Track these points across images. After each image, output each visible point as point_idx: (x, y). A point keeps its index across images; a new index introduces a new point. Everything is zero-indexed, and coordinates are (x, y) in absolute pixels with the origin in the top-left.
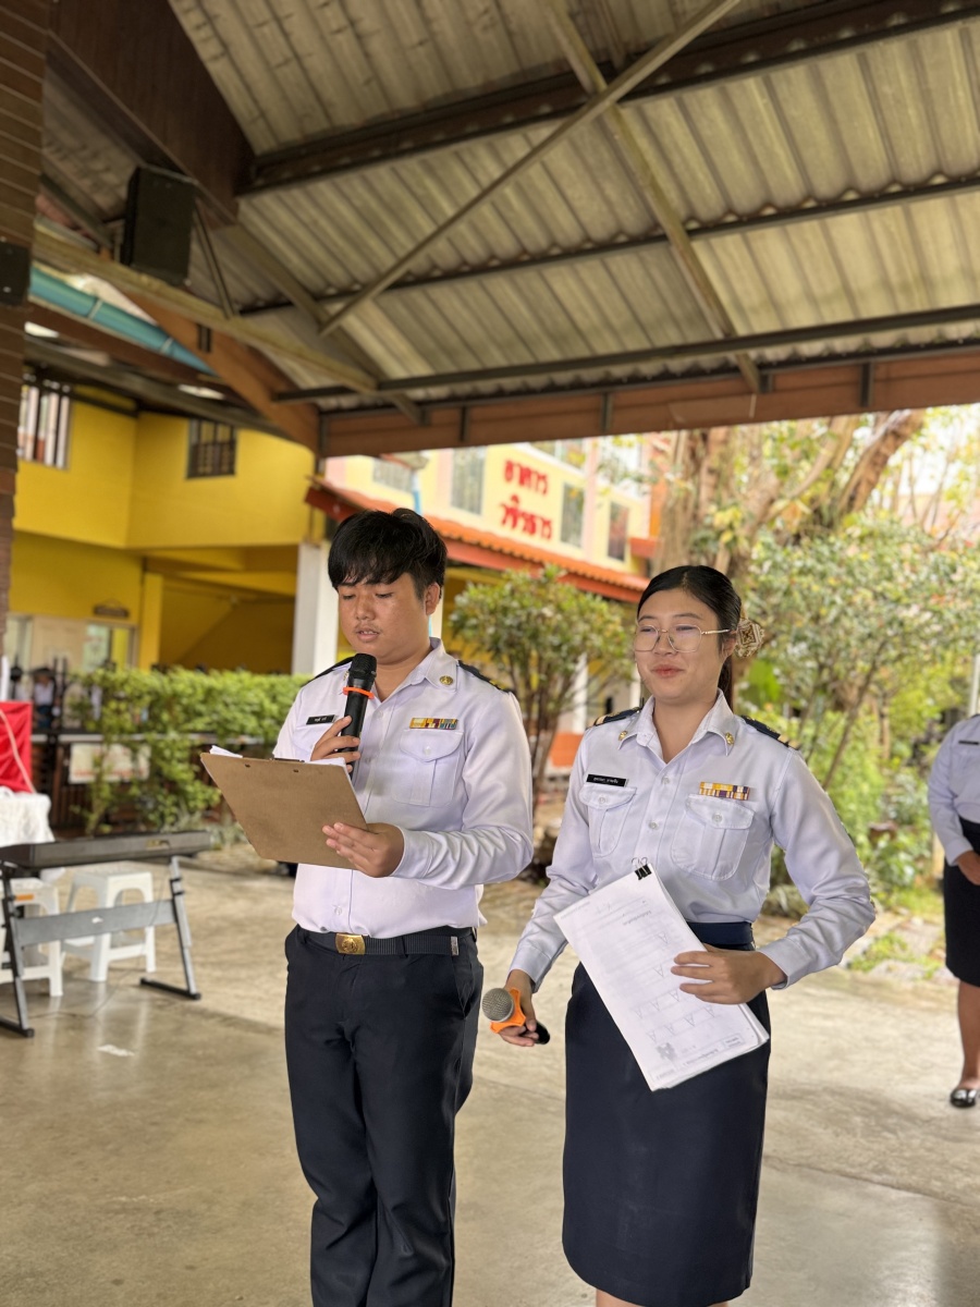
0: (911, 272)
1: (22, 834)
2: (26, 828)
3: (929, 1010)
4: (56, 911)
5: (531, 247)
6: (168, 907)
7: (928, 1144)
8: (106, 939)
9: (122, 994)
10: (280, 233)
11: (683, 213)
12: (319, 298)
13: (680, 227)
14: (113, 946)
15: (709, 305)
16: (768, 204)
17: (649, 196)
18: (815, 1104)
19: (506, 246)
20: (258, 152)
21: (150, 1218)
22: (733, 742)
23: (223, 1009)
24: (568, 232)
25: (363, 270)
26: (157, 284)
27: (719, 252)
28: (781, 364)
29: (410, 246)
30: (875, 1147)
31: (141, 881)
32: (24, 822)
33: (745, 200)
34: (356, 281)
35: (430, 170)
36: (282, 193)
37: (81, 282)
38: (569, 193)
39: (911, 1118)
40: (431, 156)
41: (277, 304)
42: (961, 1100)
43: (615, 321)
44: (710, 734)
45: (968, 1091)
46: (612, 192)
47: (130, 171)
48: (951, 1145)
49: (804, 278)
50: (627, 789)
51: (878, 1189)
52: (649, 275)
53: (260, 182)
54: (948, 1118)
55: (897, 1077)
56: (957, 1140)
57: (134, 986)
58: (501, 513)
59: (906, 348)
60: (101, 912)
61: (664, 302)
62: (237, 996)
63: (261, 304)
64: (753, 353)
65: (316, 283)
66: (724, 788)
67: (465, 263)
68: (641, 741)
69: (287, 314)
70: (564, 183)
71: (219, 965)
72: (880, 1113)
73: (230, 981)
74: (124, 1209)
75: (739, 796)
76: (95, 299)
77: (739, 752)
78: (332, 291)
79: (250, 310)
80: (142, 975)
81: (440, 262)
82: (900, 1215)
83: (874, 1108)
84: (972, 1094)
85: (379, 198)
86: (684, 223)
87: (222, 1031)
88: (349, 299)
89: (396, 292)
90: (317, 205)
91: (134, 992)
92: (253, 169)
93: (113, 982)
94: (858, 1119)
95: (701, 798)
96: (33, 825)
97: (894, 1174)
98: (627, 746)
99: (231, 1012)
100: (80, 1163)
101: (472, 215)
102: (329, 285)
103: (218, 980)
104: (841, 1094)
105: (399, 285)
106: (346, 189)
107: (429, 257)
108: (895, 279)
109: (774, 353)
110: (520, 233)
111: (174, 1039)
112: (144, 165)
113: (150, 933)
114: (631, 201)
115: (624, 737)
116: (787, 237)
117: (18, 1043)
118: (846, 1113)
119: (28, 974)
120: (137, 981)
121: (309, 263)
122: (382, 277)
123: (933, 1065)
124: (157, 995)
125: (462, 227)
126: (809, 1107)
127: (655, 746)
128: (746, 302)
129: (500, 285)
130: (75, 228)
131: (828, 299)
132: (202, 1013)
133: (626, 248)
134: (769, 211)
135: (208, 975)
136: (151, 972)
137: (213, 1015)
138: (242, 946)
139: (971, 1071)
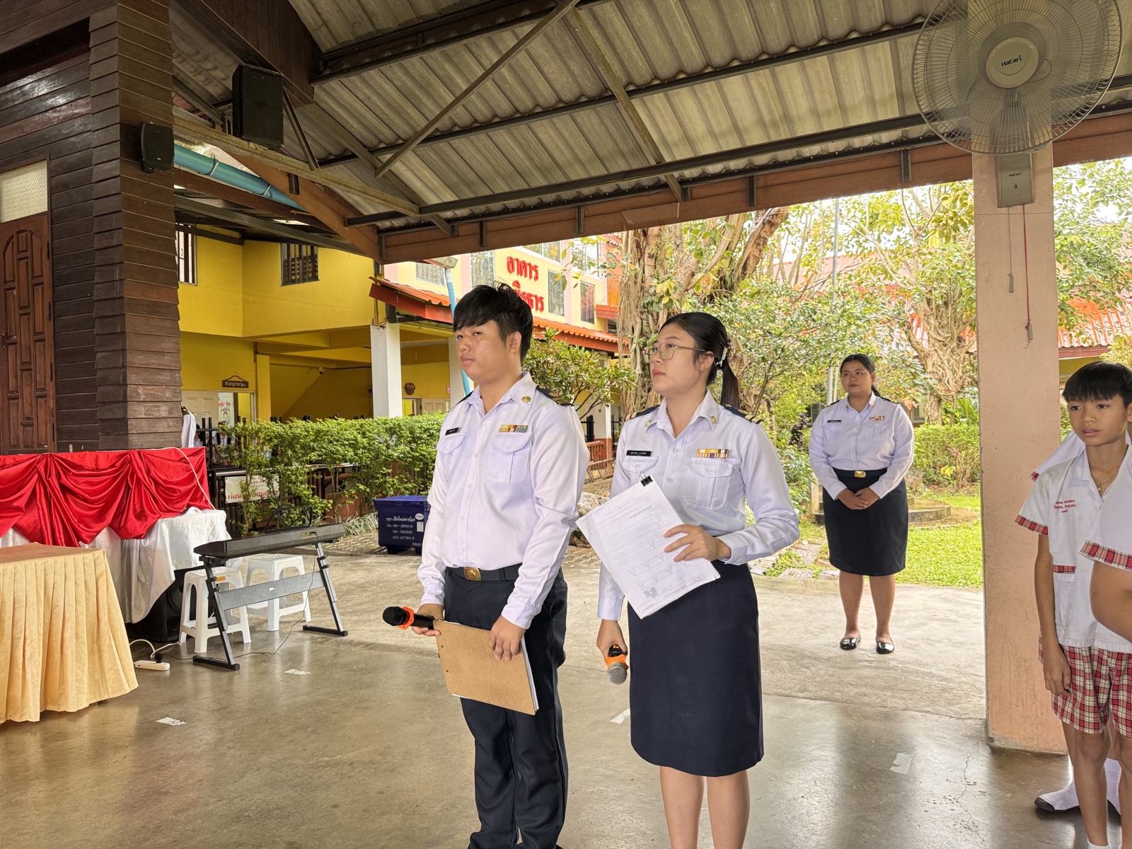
0: (777, 114)
1: (210, 536)
2: (213, 534)
3: (821, 595)
4: (242, 586)
5: (522, 109)
6: (319, 575)
7: (830, 673)
8: (277, 601)
9: (292, 637)
10: (344, 108)
11: (624, 80)
12: (374, 151)
13: (624, 90)
14: (281, 607)
15: (646, 143)
16: (681, 71)
17: (601, 69)
19: (504, 108)
20: (323, 50)
21: (347, 768)
22: (716, 422)
23: (364, 640)
24: (547, 96)
25: (404, 130)
26: (261, 148)
27: (650, 105)
28: (695, 180)
29: (438, 113)
30: (798, 677)
31: (296, 561)
32: (211, 529)
33: (666, 71)
34: (400, 138)
35: (448, 58)
36: (344, 80)
37: (204, 150)
38: (546, 69)
39: (818, 659)
40: (448, 48)
41: (345, 157)
42: (847, 645)
43: (582, 156)
44: (702, 418)
45: (851, 639)
46: (575, 68)
47: (234, 69)
48: (844, 671)
49: (707, 122)
50: (652, 458)
51: (803, 701)
52: (604, 124)
53: (328, 72)
54: (840, 657)
55: (805, 636)
56: (847, 668)
57: (301, 632)
59: (776, 165)
60: (273, 584)
61: (615, 142)
62: (372, 631)
63: (332, 157)
64: (676, 174)
65: (371, 140)
66: (713, 451)
67: (476, 121)
68: (660, 426)
69: (351, 163)
70: (541, 62)
71: (355, 613)
72: (797, 657)
73: (364, 622)
74: (328, 764)
75: (722, 455)
76: (215, 161)
77: (720, 427)
78: (383, 145)
79: (325, 162)
80: (304, 624)
81: (458, 121)
82: (818, 714)
83: (794, 655)
84: (853, 641)
85: (413, 79)
86: (625, 87)
87: (366, 652)
88: (396, 151)
89: (428, 144)
90: (369, 86)
91: (301, 635)
92: (321, 63)
93: (284, 631)
94: (785, 663)
95: (699, 459)
96: (216, 530)
97: (812, 692)
98: (651, 430)
99: (370, 640)
100: (292, 741)
101: (480, 88)
102: (382, 142)
103: (356, 622)
104: (772, 649)
105: (429, 139)
106: (389, 74)
107: (450, 118)
108: (767, 118)
109: (690, 173)
110: (513, 99)
111: (336, 661)
112: (244, 64)
113: (305, 594)
114: (589, 74)
115: (649, 424)
116: (694, 92)
117: (225, 676)
118: (777, 660)
119: (230, 629)
120: (301, 628)
121: (365, 127)
122: (418, 134)
123: (827, 627)
124: (316, 635)
125: (473, 97)
127: (669, 428)
128: (669, 139)
129: (501, 135)
130: (194, 111)
131: (724, 135)
132: (351, 643)
133: (586, 106)
134: (682, 76)
135: (349, 619)
136: (309, 622)
137: (359, 644)
138: (367, 599)
139: (851, 627)
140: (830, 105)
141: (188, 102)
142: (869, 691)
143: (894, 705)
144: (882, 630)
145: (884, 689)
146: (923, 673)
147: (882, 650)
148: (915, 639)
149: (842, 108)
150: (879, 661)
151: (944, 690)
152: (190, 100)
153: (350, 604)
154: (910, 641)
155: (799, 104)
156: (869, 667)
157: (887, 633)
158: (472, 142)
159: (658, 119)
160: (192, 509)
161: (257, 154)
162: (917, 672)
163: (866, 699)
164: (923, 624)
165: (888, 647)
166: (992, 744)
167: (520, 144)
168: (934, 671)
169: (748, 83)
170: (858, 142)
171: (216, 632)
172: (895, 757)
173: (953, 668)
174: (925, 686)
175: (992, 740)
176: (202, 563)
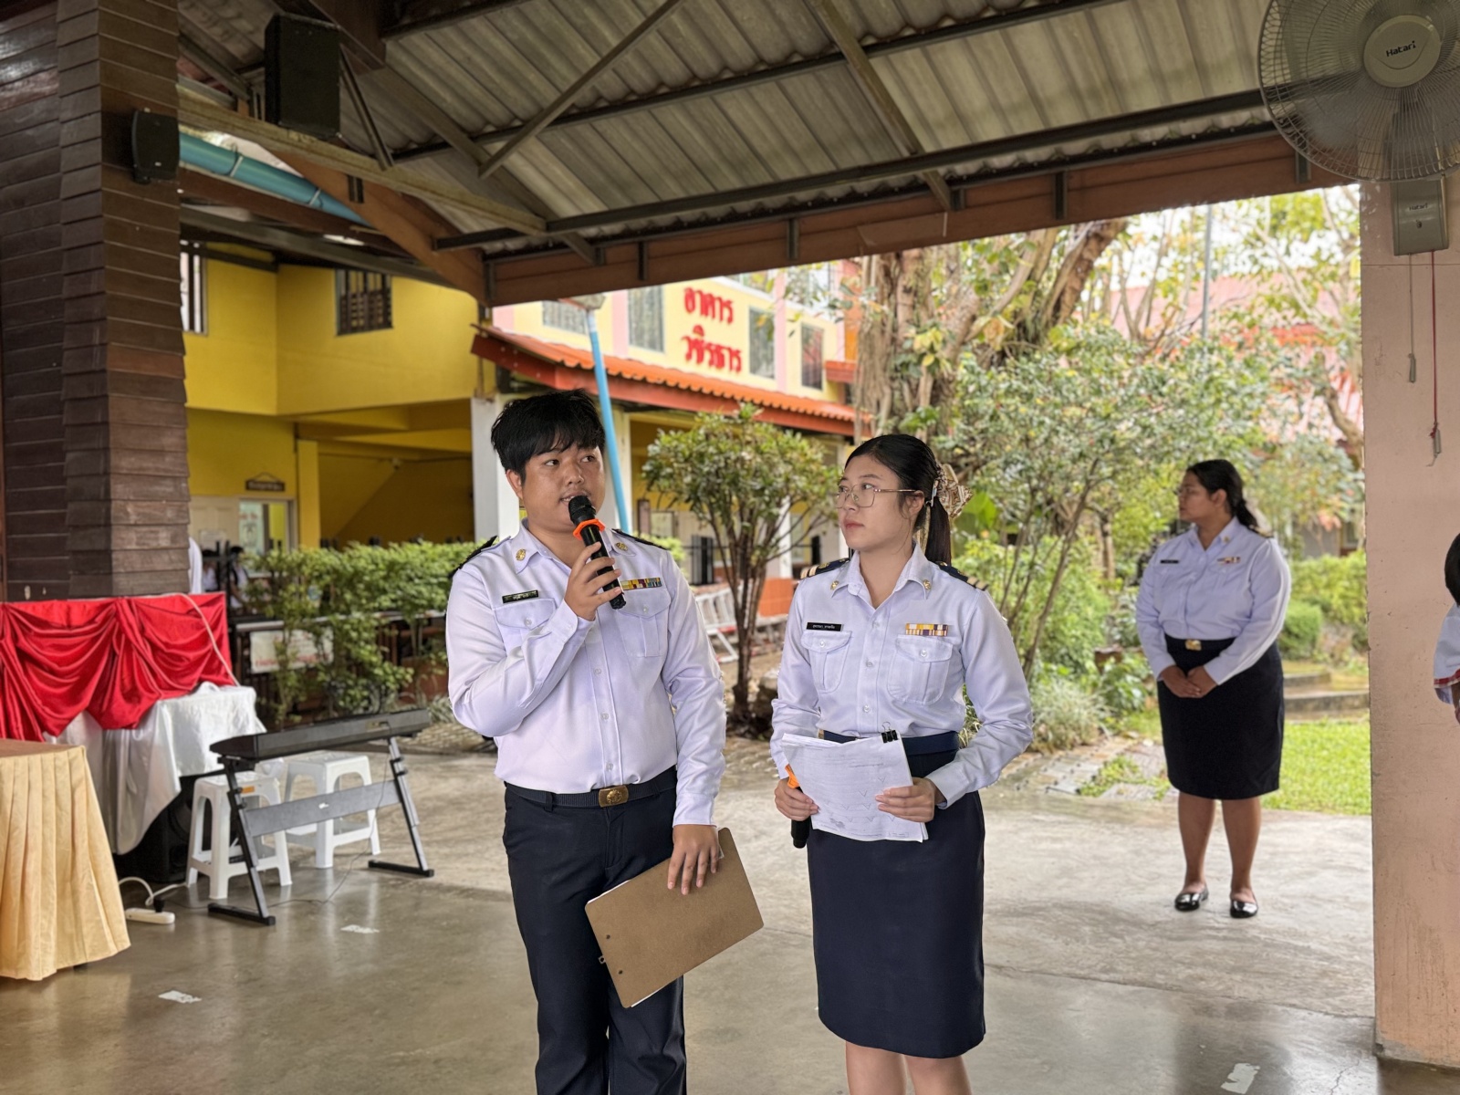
0: (1098, 77)
1: (232, 728)
3: (1158, 827)
4: (279, 801)
5: (702, 73)
6: (392, 787)
7: (1154, 945)
8: (330, 824)
9: (353, 878)
10: (432, 73)
11: (859, 29)
12: (477, 136)
13: (857, 45)
14: (336, 833)
15: (892, 123)
16: (946, 15)
17: (822, 15)
18: (1045, 918)
19: (674, 72)
21: (431, 1067)
22: (930, 588)
23: (458, 883)
24: (740, 55)
25: (523, 107)
26: (307, 139)
27: (899, 67)
28: (971, 178)
29: (574, 79)
30: (1103, 951)
31: (359, 764)
32: (232, 715)
33: (923, 15)
34: (516, 117)
36: (433, 33)
37: (217, 139)
38: (738, 14)
39: (1135, 923)
41: (432, 146)
42: (1186, 904)
43: (795, 144)
44: (911, 582)
45: (1192, 895)
46: (783, 11)
47: (267, 18)
48: (1175, 943)
49: (989, 89)
50: (844, 633)
51: (1106, 986)
52: (828, 95)
53: (406, 21)
54: (1173, 921)
55: (1124, 889)
56: (1180, 939)
57: (363, 869)
58: (685, 347)
59: (1099, 154)
60: (325, 798)
61: (845, 120)
62: (470, 870)
63: (414, 146)
64: (942, 170)
65: (472, 121)
66: (927, 627)
67: (632, 92)
68: (851, 590)
69: (442, 155)
71: (445, 842)
72: (1107, 920)
73: (459, 856)
75: (939, 633)
76: (237, 155)
78: (490, 129)
79: (403, 153)
80: (370, 858)
81: (604, 92)
83: (1102, 918)
84: (1195, 898)
85: (536, 29)
86: (860, 41)
87: (461, 902)
88: (512, 136)
89: (559, 127)
90: (469, 40)
91: (365, 875)
93: (340, 868)
94: (1087, 929)
95: (908, 637)
96: (242, 719)
97: (1121, 972)
98: (839, 594)
99: (467, 884)
100: (352, 1028)
101: (638, 44)
102: (487, 123)
103: (447, 856)
104: (1070, 908)
105: (565, 119)
106: (500, 23)
107: (594, 88)
108: (1082, 84)
109: (961, 169)
110: (688, 58)
111: (416, 914)
112: (283, 13)
113: (372, 814)
114: (803, 20)
115: (836, 587)
116: (968, 48)
117: (254, 933)
118: (1076, 924)
119: (262, 865)
120: (365, 865)
121: (463, 100)
122: (543, 113)
123: (1160, 876)
124: (388, 875)
125: (628, 57)
126: (1039, 921)
127: (865, 593)
128: (930, 117)
129: (671, 113)
130: (206, 79)
131: (1015, 109)
132: (439, 888)
133: (801, 68)
134: (948, 23)
135: (437, 853)
136: (378, 856)
137: (450, 889)
138: (464, 823)
139: (1193, 876)
140: (1180, 64)
141: (198, 67)
142: (1208, 973)
143: (1242, 994)
144: (1240, 880)
145: (1234, 970)
146: (1296, 948)
147: (1238, 912)
148: (1294, 897)
149: (1200, 69)
150: (1231, 930)
151: (1324, 974)
152: (201, 64)
153: (437, 829)
154: (1286, 901)
155: (1132, 62)
156: (1215, 938)
157: (1247, 886)
158: (626, 123)
159: (912, 86)
160: (206, 685)
161: (301, 148)
162: (1287, 947)
163: (1202, 985)
164: (1311, 874)
165: (1249, 908)
166: (1381, 1054)
167: (700, 127)
168: (1314, 945)
169: (1050, 32)
170: (1226, 120)
171: (241, 868)
172: (1231, 1070)
173: (1343, 941)
174: (1295, 968)
175: (1380, 1047)
176: (221, 767)
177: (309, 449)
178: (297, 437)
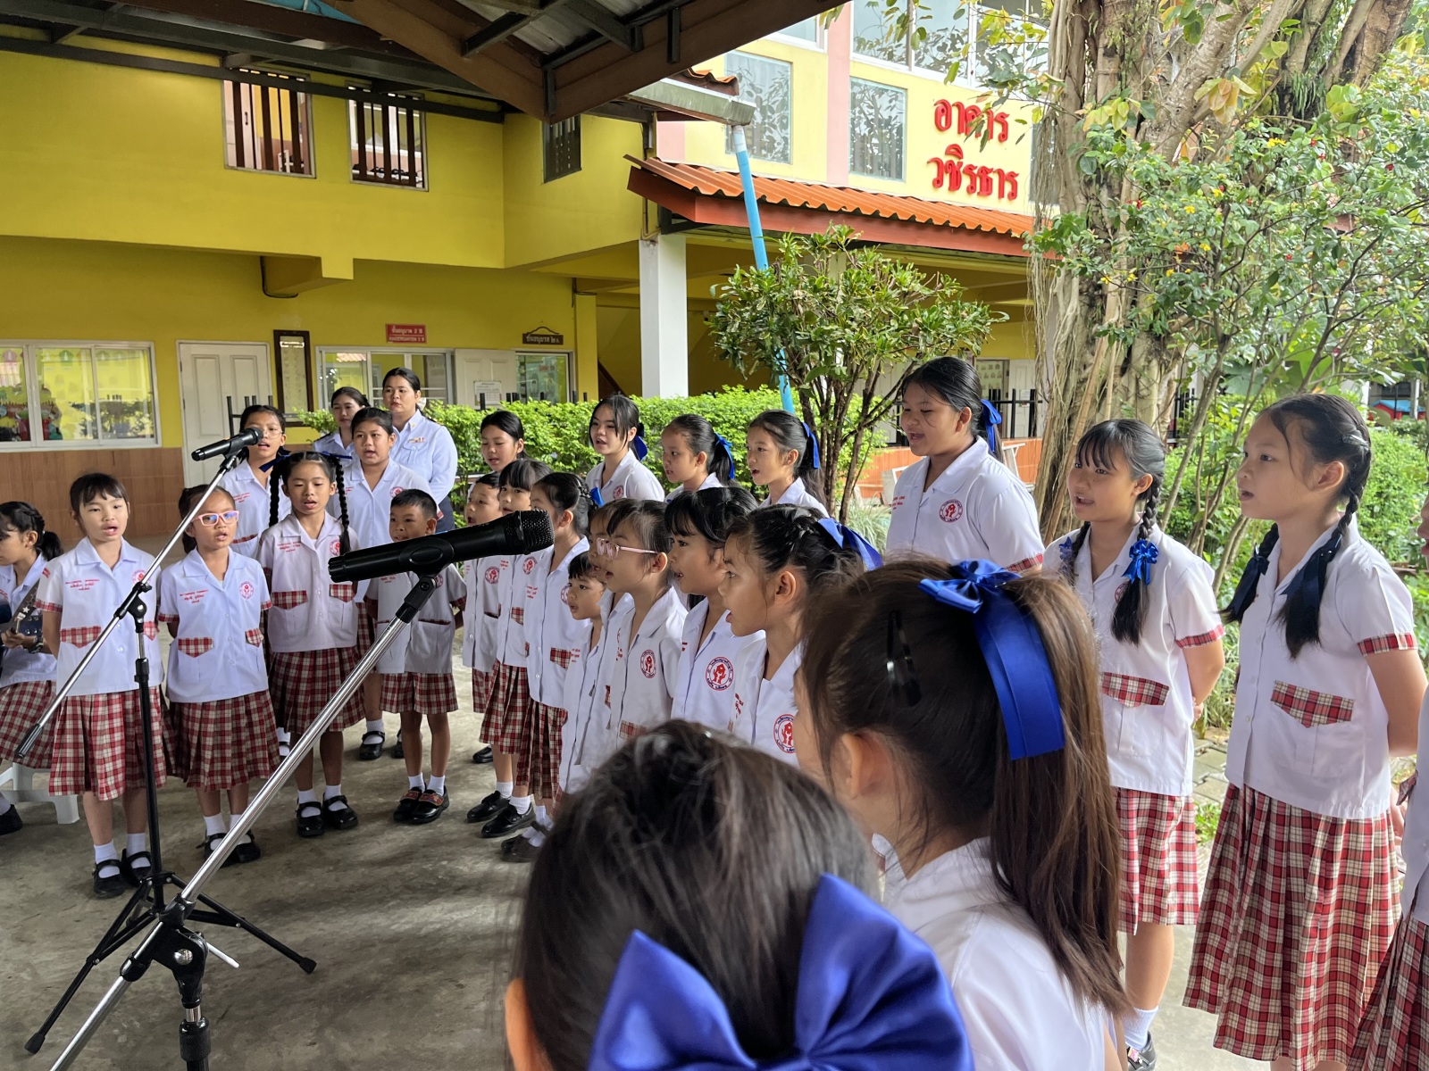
58: (933, 171)
177: (587, 303)
178: (575, 291)
